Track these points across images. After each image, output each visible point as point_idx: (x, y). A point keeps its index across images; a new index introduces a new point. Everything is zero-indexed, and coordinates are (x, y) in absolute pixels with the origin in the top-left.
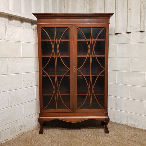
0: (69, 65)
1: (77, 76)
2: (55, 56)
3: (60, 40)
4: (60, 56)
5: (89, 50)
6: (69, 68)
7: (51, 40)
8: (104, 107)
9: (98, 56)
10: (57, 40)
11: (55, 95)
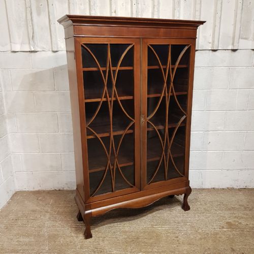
0: (132, 114)
1: (147, 130)
2: (109, 99)
3: (118, 68)
4: (119, 99)
5: (165, 85)
6: (134, 118)
7: (101, 69)
8: (184, 174)
9: (179, 93)
10: (112, 69)
11: (111, 167)
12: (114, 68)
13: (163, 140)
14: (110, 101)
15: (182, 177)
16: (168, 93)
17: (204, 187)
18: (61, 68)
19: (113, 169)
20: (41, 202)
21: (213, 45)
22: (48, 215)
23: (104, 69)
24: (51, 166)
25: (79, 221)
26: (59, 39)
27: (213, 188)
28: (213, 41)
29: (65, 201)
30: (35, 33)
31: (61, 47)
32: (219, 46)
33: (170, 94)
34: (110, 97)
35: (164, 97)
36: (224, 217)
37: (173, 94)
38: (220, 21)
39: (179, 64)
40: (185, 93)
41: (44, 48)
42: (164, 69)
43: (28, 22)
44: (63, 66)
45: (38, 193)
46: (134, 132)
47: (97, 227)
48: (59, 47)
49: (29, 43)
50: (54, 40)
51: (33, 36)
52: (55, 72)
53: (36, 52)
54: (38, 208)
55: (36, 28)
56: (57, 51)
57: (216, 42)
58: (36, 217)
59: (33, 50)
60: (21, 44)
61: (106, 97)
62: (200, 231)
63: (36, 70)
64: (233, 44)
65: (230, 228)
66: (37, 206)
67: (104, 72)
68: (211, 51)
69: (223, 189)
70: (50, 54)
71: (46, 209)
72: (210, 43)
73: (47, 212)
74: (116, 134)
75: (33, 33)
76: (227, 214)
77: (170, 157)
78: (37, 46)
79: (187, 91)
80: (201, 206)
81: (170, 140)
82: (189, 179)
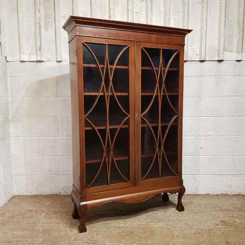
0: (127, 109)
1: (141, 126)
2: (106, 94)
3: (114, 67)
4: (115, 94)
5: (158, 84)
6: (129, 113)
7: (100, 66)
8: (177, 173)
9: (170, 94)
10: (109, 66)
11: (107, 160)
12: (112, 66)
13: (157, 137)
14: (107, 96)
15: (176, 175)
16: (160, 92)
17: (198, 193)
18: (64, 76)
19: (108, 162)
20: (37, 204)
21: (200, 56)
22: (44, 214)
23: (102, 66)
24: (50, 170)
25: (74, 218)
26: (63, 51)
27: (208, 194)
28: (201, 53)
29: (61, 203)
30: (42, 45)
31: (64, 58)
32: (207, 57)
33: (162, 94)
34: (107, 92)
35: (157, 96)
36: (219, 217)
37: (165, 94)
38: (206, 35)
39: (170, 67)
40: (176, 94)
41: (49, 58)
42: (156, 70)
43: (37, 36)
44: (66, 75)
45: (36, 196)
46: (129, 126)
47: (92, 224)
48: (63, 58)
49: (37, 54)
50: (58, 51)
51: (40, 48)
52: (58, 80)
53: (42, 61)
54: (34, 209)
55: (43, 40)
56: (61, 61)
57: (203, 54)
58: (32, 216)
59: (39, 59)
60: (29, 55)
61: (103, 91)
62: (194, 227)
63: (40, 78)
64: (219, 56)
65: (225, 225)
66: (34, 206)
67: (103, 69)
68: (199, 62)
69: (217, 195)
70: (55, 64)
71: (42, 209)
72: (198, 55)
73: (43, 211)
74: (111, 127)
75: (41, 45)
76: (221, 214)
77: (163, 154)
78: (43, 57)
79: (178, 92)
80: (195, 208)
81: (163, 137)
82: (183, 178)
